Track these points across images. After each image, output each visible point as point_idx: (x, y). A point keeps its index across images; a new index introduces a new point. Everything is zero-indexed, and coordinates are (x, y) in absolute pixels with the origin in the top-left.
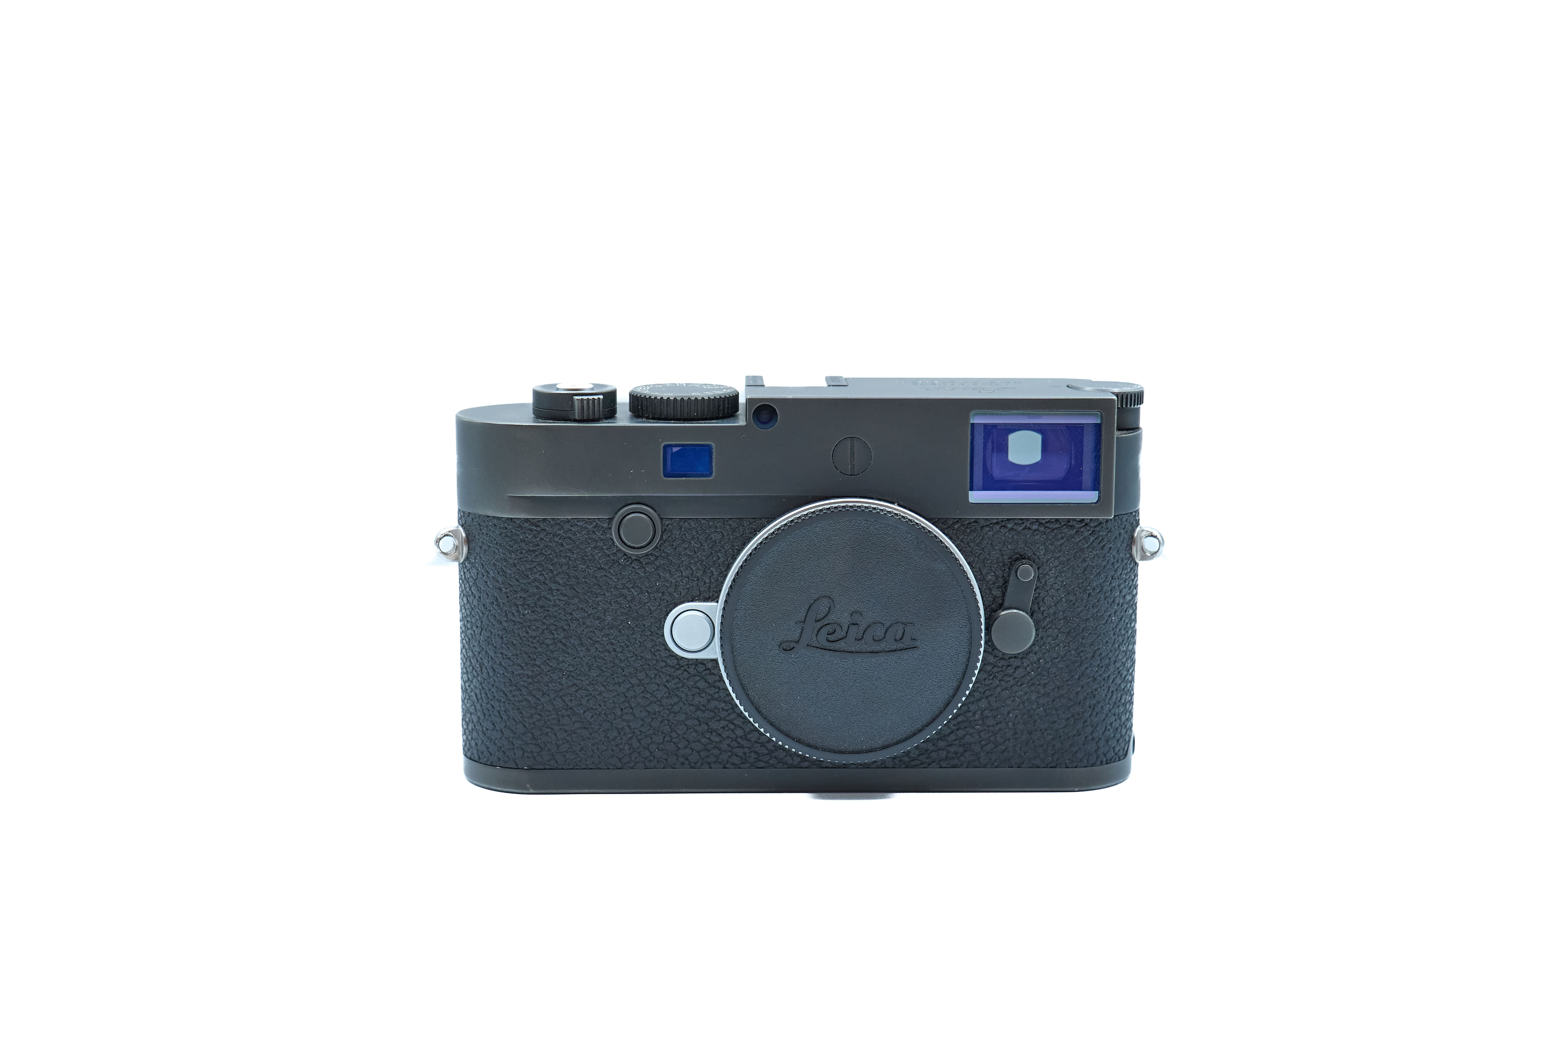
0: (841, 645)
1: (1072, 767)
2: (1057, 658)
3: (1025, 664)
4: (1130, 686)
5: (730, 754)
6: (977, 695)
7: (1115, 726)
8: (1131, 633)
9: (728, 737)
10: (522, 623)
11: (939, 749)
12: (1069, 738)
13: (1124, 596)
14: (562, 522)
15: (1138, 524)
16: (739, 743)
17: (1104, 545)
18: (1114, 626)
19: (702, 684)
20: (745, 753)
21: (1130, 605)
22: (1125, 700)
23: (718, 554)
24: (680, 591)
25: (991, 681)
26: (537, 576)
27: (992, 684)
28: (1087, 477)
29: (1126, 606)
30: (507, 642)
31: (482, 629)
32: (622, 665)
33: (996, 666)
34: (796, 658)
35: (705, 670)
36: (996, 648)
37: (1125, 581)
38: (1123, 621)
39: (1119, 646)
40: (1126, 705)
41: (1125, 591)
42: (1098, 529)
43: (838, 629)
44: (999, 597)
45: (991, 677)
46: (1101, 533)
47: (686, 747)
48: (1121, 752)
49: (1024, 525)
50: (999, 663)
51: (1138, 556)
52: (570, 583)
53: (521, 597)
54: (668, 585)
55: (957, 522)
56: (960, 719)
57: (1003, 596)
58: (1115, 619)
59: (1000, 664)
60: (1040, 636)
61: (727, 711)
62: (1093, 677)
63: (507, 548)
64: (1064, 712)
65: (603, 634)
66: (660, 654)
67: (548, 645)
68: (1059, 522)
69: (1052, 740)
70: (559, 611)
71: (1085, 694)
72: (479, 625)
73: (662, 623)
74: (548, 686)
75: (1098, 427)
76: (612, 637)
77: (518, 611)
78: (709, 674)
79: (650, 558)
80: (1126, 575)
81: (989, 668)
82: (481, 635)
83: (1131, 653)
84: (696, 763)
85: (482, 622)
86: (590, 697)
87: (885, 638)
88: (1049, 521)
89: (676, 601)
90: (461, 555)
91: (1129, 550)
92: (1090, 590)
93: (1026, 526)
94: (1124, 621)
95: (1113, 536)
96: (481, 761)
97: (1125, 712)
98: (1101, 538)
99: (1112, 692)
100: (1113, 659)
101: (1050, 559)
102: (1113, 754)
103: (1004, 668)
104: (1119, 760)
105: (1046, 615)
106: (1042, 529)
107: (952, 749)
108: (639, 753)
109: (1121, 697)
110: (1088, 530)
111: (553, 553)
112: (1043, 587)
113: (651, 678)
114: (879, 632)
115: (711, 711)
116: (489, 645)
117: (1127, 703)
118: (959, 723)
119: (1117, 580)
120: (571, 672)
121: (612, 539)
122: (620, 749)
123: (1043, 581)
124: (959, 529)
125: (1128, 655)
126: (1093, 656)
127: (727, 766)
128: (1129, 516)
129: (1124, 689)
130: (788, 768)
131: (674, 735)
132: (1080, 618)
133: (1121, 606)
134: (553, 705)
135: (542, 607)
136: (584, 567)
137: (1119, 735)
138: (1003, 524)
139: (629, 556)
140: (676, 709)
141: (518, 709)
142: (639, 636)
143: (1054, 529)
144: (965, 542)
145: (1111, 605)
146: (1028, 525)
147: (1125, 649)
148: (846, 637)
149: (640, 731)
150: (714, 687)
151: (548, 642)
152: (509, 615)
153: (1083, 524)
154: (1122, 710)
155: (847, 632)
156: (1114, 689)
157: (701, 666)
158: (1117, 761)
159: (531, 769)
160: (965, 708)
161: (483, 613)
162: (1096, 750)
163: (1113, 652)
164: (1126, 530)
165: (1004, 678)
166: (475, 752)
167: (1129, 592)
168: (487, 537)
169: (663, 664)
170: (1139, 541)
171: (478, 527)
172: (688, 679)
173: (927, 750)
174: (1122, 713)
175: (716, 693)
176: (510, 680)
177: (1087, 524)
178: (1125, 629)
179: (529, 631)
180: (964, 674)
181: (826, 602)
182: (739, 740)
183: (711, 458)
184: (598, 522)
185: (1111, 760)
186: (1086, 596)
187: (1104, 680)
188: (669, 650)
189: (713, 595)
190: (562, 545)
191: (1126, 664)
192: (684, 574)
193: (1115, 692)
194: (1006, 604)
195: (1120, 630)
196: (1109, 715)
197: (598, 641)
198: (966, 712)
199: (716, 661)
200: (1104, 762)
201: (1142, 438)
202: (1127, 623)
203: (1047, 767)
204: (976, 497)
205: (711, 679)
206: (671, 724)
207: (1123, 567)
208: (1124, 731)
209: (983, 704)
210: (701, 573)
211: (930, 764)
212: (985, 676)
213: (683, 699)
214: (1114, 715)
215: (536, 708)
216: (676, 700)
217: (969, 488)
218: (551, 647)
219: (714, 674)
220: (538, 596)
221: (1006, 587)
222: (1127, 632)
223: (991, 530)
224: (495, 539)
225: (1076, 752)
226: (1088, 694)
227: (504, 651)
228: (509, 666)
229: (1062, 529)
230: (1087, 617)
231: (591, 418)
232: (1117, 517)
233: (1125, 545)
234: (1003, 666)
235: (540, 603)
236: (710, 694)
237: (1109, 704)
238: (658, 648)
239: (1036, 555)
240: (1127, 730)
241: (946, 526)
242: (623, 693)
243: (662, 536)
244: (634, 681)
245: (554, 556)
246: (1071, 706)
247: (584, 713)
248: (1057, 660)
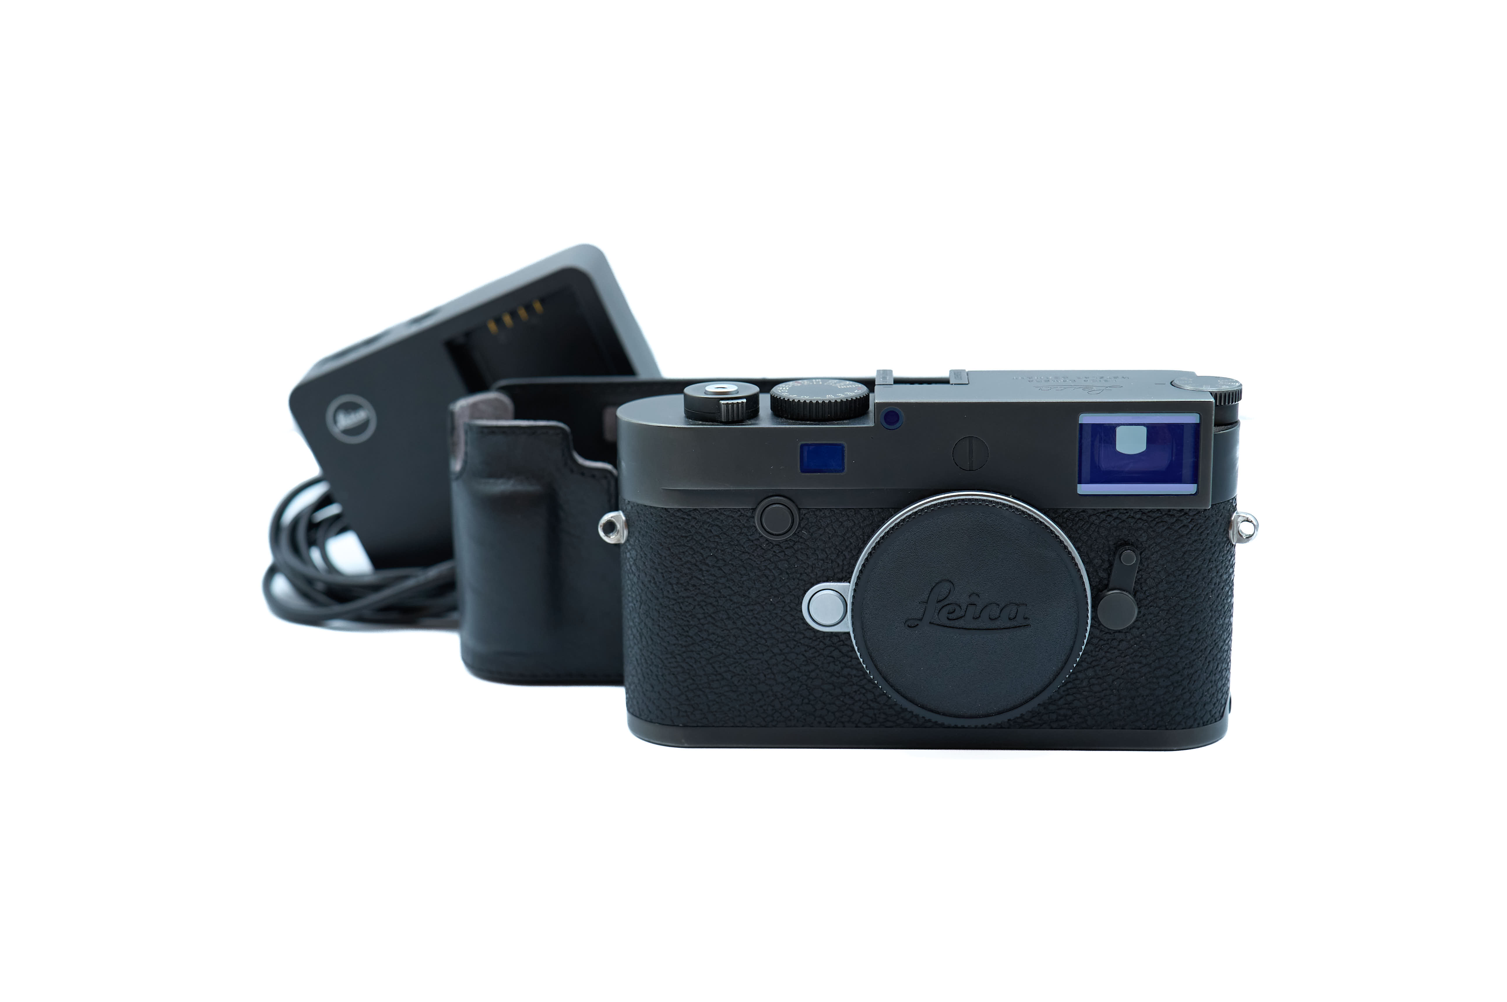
0: (960, 623)
1: (1171, 729)
2: (1158, 633)
3: (1129, 638)
4: (1227, 655)
5: (861, 714)
6: (1084, 665)
7: (1212, 692)
8: (1228, 608)
9: (860, 700)
10: (675, 600)
11: (1050, 713)
12: (1168, 703)
13: (1221, 576)
14: (711, 511)
15: (1235, 509)
16: (869, 705)
17: (1202, 532)
18: (1211, 603)
19: (836, 654)
20: (875, 715)
21: (1227, 583)
22: (1222, 667)
23: (850, 540)
24: (816, 573)
25: (1097, 653)
26: (689, 558)
27: (1098, 655)
28: (1187, 471)
29: (1223, 584)
30: (663, 616)
31: (641, 604)
32: (765, 636)
33: (1102, 640)
34: (920, 634)
35: (839, 641)
36: (1101, 624)
37: (1222, 562)
38: (1219, 598)
39: (1216, 620)
40: (1222, 672)
41: (1222, 571)
42: (1197, 517)
43: (958, 608)
44: (1105, 579)
45: (1097, 649)
46: (1200, 521)
47: (822, 709)
48: (1218, 714)
49: (1128, 514)
50: (1105, 636)
51: (1235, 538)
52: (718, 565)
53: (675, 577)
54: (805, 567)
55: (1067, 511)
56: (1069, 686)
57: (1109, 578)
58: (1212, 597)
59: (1105, 638)
60: (1142, 613)
61: (859, 677)
62: (1191, 649)
63: (662, 534)
64: (1164, 681)
65: (747, 609)
66: (798, 628)
67: (699, 619)
68: (1160, 511)
69: (1154, 705)
70: (709, 590)
71: (1184, 664)
72: (638, 600)
73: (801, 601)
74: (699, 654)
75: (1197, 426)
76: (756, 612)
77: (673, 589)
78: (843, 645)
79: (789, 544)
80: (1223, 557)
81: (1095, 641)
82: (640, 608)
83: (1227, 625)
84: (831, 722)
85: (641, 597)
86: (737, 664)
87: (1000, 617)
88: (1151, 511)
89: (812, 581)
90: (622, 537)
91: (1226, 534)
92: (1189, 572)
93: (1130, 515)
94: (1221, 598)
95: (1211, 523)
96: (642, 717)
97: (1221, 678)
98: (1199, 526)
99: (1209, 662)
100: (1209, 633)
101: (1151, 545)
102: (1209, 717)
103: (1110, 641)
104: (1215, 722)
105: (1148, 595)
106: (1145, 517)
107: (1062, 712)
108: (780, 713)
109: (1218, 665)
110: (1187, 519)
111: (703, 538)
112: (1145, 570)
113: (791, 648)
114: (995, 611)
115: (845, 677)
116: (647, 618)
117: (1223, 670)
118: (1068, 689)
119: (1214, 562)
120: (719, 642)
121: (755, 527)
122: (764, 710)
123: (1145, 564)
124: (1068, 518)
125: (1224, 628)
126: (1191, 631)
127: (859, 725)
128: (1226, 504)
129: (1220, 658)
130: (914, 727)
131: (811, 697)
132: (1179, 597)
133: (1218, 585)
134: (704, 670)
135: (694, 586)
136: (730, 551)
137: (1215, 700)
138: (1109, 513)
139: (770, 541)
140: (813, 675)
141: (673, 674)
142: (780, 611)
143: (1156, 518)
144: (1074, 530)
145: (1208, 584)
146: (1132, 515)
147: (1221, 622)
148: (964, 616)
149: (782, 694)
150: (847, 655)
151: (700, 616)
152: (665, 593)
153: (1183, 513)
154: (1218, 677)
155: (966, 612)
156: (1211, 659)
157: (836, 638)
158: (1213, 723)
159: (685, 726)
160: (1073, 676)
161: (642, 590)
162: (1194, 714)
163: (1209, 627)
164: (1222, 517)
165: (1109, 650)
166: (636, 708)
167: (1225, 571)
168: (645, 524)
169: (802, 636)
170: (1235, 525)
171: (637, 514)
172: (823, 649)
173: (1039, 713)
174: (1218, 680)
175: (849, 661)
176: (666, 648)
177: (1186, 513)
178: (1222, 605)
179: (683, 607)
180: (1072, 650)
181: (947, 585)
182: (870, 703)
183: (843, 456)
184: (743, 512)
185: (1207, 722)
186: (1185, 577)
187: (1201, 651)
188: (807, 624)
189: (846, 576)
190: (711, 532)
191: (1223, 636)
192: (819, 557)
193: (1212, 662)
194: (1111, 586)
195: (1216, 607)
196: (1206, 682)
197: (743, 616)
198: (1074, 680)
199: (848, 633)
200: (1201, 724)
201: (1239, 434)
202: (1224, 600)
203: (1148, 729)
204: (1084, 489)
205: (845, 649)
206: (808, 689)
207: (1220, 549)
208: (1220, 696)
209: (1090, 673)
210: (835, 557)
211: (1041, 726)
212: (1092, 648)
213: (820, 667)
214: (1211, 682)
215: (689, 674)
216: (812, 667)
217: (1077, 481)
218: (702, 621)
219: (846, 645)
220: (690, 576)
221: (1111, 569)
222: (1224, 607)
223: (1097, 518)
224: (652, 526)
225: (1175, 716)
226: (1186, 664)
227: (661, 624)
228: (665, 636)
229: (1163, 517)
230: (1186, 596)
231: (735, 419)
232: (1215, 506)
233: (1222, 530)
234: (1108, 639)
235: (692, 582)
236: (843, 663)
237: (1206, 672)
238: (796, 622)
239: (1139, 541)
240: (1223, 694)
241: (1056, 515)
242: (767, 661)
243: (800, 523)
244: (776, 650)
245: (704, 541)
246: (1171, 675)
247: (731, 678)
248: (1158, 635)
